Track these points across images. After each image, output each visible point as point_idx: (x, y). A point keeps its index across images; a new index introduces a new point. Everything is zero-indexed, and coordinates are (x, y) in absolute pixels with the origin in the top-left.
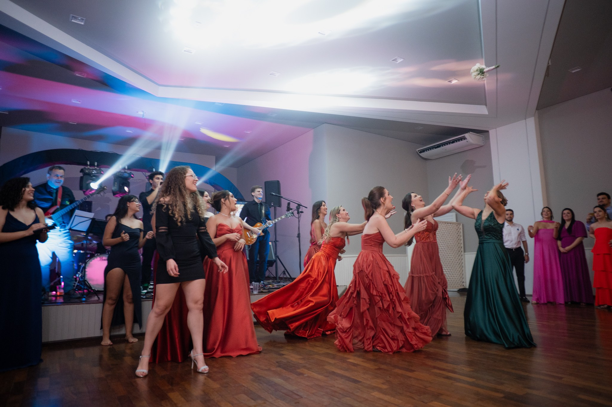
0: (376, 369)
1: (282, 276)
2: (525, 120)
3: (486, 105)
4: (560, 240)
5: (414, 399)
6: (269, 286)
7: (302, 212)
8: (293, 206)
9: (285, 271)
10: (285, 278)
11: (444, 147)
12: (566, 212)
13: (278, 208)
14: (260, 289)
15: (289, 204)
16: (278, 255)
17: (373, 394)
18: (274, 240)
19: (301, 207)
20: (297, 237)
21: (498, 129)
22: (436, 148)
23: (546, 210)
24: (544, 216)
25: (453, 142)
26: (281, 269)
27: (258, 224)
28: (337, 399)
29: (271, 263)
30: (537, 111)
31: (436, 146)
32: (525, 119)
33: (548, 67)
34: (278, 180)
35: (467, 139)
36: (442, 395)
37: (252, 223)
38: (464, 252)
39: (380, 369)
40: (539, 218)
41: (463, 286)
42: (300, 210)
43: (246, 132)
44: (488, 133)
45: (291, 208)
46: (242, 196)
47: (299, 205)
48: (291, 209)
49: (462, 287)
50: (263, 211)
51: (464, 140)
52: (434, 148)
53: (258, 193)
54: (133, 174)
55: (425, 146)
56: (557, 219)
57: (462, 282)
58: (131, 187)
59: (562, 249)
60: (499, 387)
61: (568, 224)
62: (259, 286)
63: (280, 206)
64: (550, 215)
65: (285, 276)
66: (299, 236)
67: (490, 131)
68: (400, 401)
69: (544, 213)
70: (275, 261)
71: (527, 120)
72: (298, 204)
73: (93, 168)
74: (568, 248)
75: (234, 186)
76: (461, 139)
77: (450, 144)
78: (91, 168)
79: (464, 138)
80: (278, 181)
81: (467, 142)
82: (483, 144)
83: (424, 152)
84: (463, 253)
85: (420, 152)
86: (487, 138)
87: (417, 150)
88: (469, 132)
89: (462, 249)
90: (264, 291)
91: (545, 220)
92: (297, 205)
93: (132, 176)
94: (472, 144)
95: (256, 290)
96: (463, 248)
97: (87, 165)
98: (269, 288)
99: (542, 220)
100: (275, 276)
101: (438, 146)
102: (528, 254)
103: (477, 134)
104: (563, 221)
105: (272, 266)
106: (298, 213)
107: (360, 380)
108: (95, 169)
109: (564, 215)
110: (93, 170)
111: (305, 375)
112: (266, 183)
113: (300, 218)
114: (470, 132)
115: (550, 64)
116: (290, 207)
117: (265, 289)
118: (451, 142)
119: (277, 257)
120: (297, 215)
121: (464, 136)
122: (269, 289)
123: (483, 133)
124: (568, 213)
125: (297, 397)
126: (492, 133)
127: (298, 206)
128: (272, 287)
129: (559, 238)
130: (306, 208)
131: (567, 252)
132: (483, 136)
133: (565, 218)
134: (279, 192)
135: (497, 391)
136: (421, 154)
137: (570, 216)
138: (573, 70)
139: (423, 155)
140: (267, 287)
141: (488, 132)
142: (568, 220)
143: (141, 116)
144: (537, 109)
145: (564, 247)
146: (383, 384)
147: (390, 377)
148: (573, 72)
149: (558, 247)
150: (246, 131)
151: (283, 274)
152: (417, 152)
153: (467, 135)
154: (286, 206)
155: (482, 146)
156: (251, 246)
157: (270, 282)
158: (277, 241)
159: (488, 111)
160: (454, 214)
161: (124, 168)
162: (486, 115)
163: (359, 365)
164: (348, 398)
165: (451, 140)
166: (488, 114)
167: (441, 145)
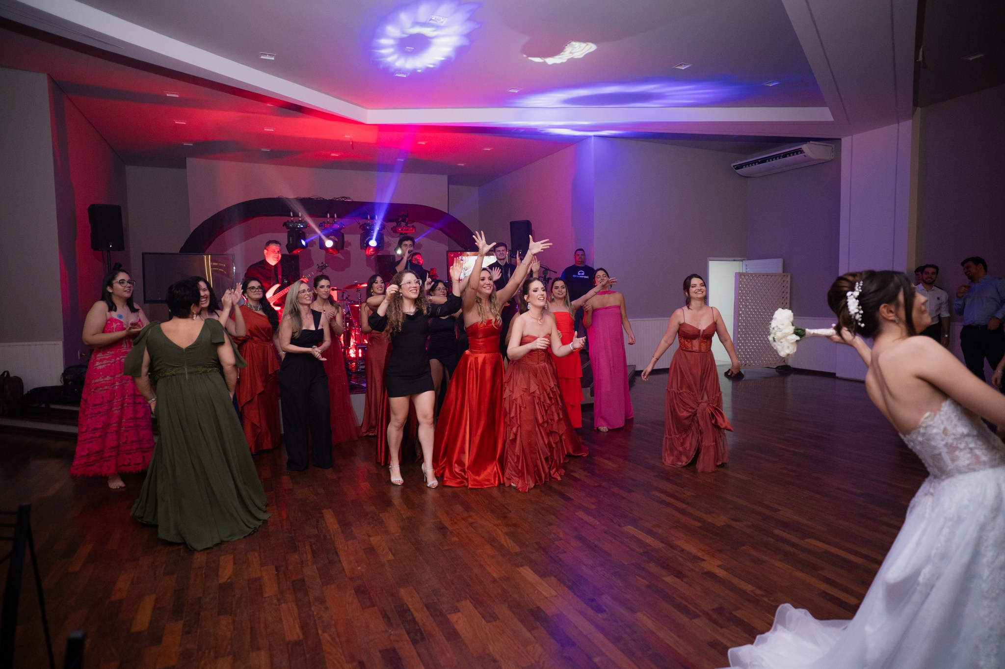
2: (897, 125)
3: (829, 107)
11: (771, 162)
22: (759, 163)
25: (785, 155)
30: (918, 109)
32: (897, 123)
35: (804, 152)
41: (784, 361)
44: (839, 141)
49: (783, 364)
51: (801, 153)
55: (741, 160)
67: (843, 140)
71: (900, 124)
76: (796, 152)
78: (295, 220)
79: (801, 151)
80: (528, 222)
81: (805, 156)
82: (829, 158)
83: (743, 168)
85: (737, 168)
86: (839, 149)
87: (732, 165)
88: (809, 141)
94: (813, 160)
97: (289, 216)
101: (763, 161)
103: (823, 144)
108: (300, 222)
110: (297, 222)
114: (811, 142)
121: (801, 148)
123: (834, 142)
125: (507, 511)
126: (846, 141)
132: (833, 145)
136: (738, 171)
139: (741, 171)
141: (841, 139)
146: (593, 503)
152: (731, 168)
153: (805, 147)
155: (827, 162)
159: (834, 119)
160: (780, 261)
161: (332, 217)
162: (831, 122)
163: (580, 480)
164: (552, 516)
165: (783, 153)
166: (832, 120)
167: (767, 160)
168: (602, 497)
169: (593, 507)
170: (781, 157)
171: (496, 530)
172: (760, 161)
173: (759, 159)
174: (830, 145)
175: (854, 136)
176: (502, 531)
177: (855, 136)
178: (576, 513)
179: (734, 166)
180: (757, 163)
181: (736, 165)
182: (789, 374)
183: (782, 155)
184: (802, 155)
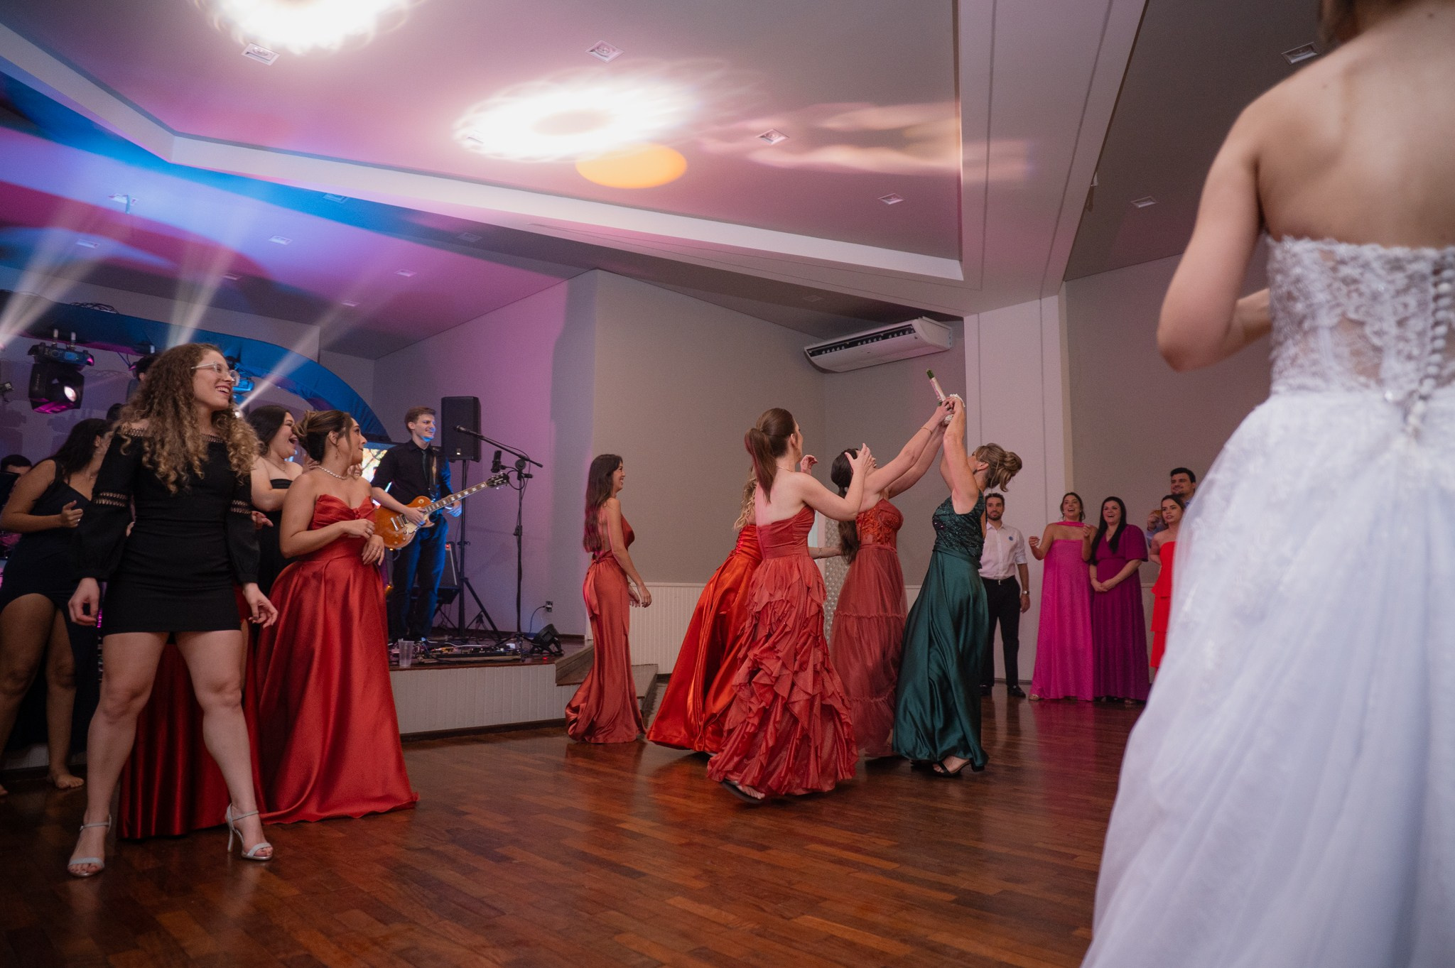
0: (681, 845)
1: (473, 627)
2: (1039, 301)
3: (961, 261)
4: (1095, 563)
5: (764, 911)
6: (440, 649)
7: (529, 476)
8: (509, 460)
9: (483, 614)
10: (481, 631)
11: (865, 346)
12: (1111, 504)
13: (472, 464)
14: (416, 658)
15: (498, 455)
16: (466, 576)
17: (671, 901)
18: (459, 540)
19: (527, 463)
20: (515, 535)
21: (981, 314)
22: (847, 347)
23: (1070, 498)
24: (1066, 512)
25: (886, 336)
26: (472, 610)
27: (421, 500)
28: (587, 916)
29: (448, 595)
30: (1064, 282)
32: (1040, 299)
33: (1092, 190)
34: (476, 396)
35: (915, 332)
36: (825, 899)
37: (406, 496)
39: (689, 844)
40: (1057, 517)
42: (525, 471)
43: (402, 274)
44: (960, 322)
45: (502, 464)
46: (385, 431)
47: (523, 460)
48: (504, 468)
50: (434, 470)
51: (910, 333)
52: (842, 345)
53: (425, 426)
54: (92, 358)
55: (825, 339)
56: (1092, 520)
58: (83, 388)
59: (1097, 585)
60: (948, 880)
61: (1111, 532)
62: (416, 649)
63: (477, 458)
64: (1077, 511)
65: (481, 628)
66: (518, 532)
67: (966, 319)
68: (732, 917)
69: (1066, 506)
70: (460, 591)
71: (1043, 299)
72: (519, 456)
74: (1110, 583)
75: (365, 404)
76: (903, 331)
77: (878, 340)
79: (910, 330)
80: (476, 399)
81: (916, 338)
82: (949, 346)
83: (821, 354)
85: (812, 355)
86: (960, 333)
87: (806, 348)
88: (921, 317)
90: (426, 661)
91: (1068, 520)
92: (518, 458)
93: (90, 360)
94: (925, 345)
95: (408, 657)
98: (439, 653)
99: (1062, 520)
100: (457, 626)
101: (853, 343)
102: (1028, 593)
103: (937, 323)
104: (1104, 525)
105: (450, 602)
106: (520, 477)
107: (645, 871)
109: (1105, 512)
111: (515, 861)
112: (445, 401)
113: (523, 490)
114: (924, 318)
115: (1096, 183)
116: (500, 462)
117: (427, 657)
118: (880, 336)
119: (463, 580)
120: (516, 483)
121: (911, 325)
122: (438, 656)
123: (952, 321)
124: (1114, 508)
125: (492, 913)
126: (969, 322)
127: (518, 461)
128: (447, 652)
129: (1093, 560)
130: (541, 466)
131: (1106, 591)
132: (950, 328)
133: (1109, 520)
134: (476, 424)
135: (943, 888)
136: (813, 358)
137: (1117, 514)
138: (1140, 202)
139: (816, 359)
140: (435, 652)
141: (961, 319)
142: (1113, 524)
143: (123, 209)
144: (1065, 278)
145: (1101, 579)
146: (696, 877)
147: (712, 862)
148: (1141, 206)
149: (1089, 580)
150: (402, 271)
151: (477, 622)
152: (805, 353)
153: (916, 323)
154: (492, 458)
155: (946, 351)
156: (399, 553)
157: (444, 641)
158: (466, 543)
159: (964, 274)
162: (958, 282)
163: (643, 836)
164: (612, 912)
165: (882, 332)
166: (963, 279)
167: (858, 341)
168: (708, 863)
169: (699, 884)
170: (880, 339)
171: (477, 960)
172: (848, 343)
173: (845, 341)
174: (947, 327)
175: (980, 314)
176: (494, 961)
177: (983, 315)
178: (667, 901)
179: (808, 350)
180: (843, 347)
181: (810, 349)
183: (882, 335)
184: (912, 335)
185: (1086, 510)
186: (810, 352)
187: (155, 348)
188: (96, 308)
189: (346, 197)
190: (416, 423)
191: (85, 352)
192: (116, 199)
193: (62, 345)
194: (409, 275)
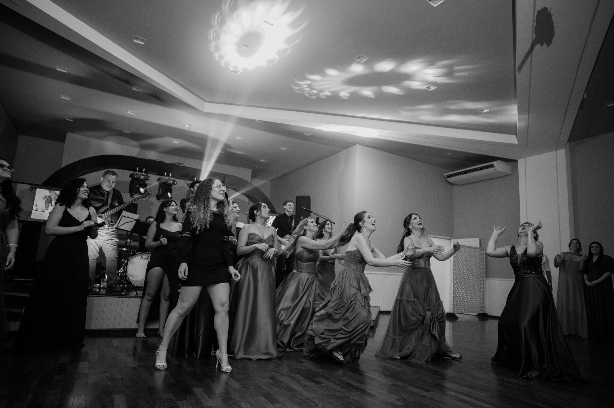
2: (555, 151)
3: (516, 135)
4: (587, 273)
11: (472, 173)
12: (594, 245)
21: (526, 159)
22: (463, 174)
23: (575, 242)
24: (572, 247)
25: (481, 169)
27: (288, 236)
30: (568, 143)
31: (464, 172)
32: (556, 151)
33: (583, 100)
34: (309, 195)
35: (494, 167)
38: (486, 277)
41: (483, 310)
46: (274, 209)
49: (482, 312)
50: (293, 224)
53: (289, 207)
55: (453, 171)
56: (585, 252)
57: (482, 306)
58: (173, 193)
59: (588, 283)
61: (595, 258)
64: (578, 248)
67: (519, 161)
69: (572, 245)
73: (142, 174)
74: (594, 282)
75: (267, 198)
76: (489, 167)
78: (139, 174)
79: (492, 166)
80: (309, 197)
81: (495, 170)
82: (510, 173)
83: (452, 177)
84: (484, 278)
85: (448, 177)
86: (516, 167)
87: (445, 175)
89: (484, 275)
91: (572, 251)
93: (175, 183)
94: (501, 172)
96: (485, 273)
97: (136, 170)
99: (569, 251)
101: (466, 172)
102: (551, 284)
103: (506, 163)
104: (591, 255)
108: (143, 175)
109: (592, 249)
110: (141, 175)
112: (297, 197)
114: (499, 161)
115: (585, 97)
121: (493, 164)
123: (512, 162)
124: (596, 247)
126: (521, 162)
131: (593, 286)
132: (512, 165)
133: (593, 252)
134: (309, 206)
136: (448, 179)
137: (598, 249)
138: (609, 104)
139: (450, 180)
141: (517, 161)
142: (596, 254)
143: (187, 129)
144: (568, 141)
145: (590, 280)
148: (609, 106)
149: (584, 280)
150: (283, 148)
152: (444, 177)
153: (495, 163)
155: (510, 175)
159: (518, 141)
160: (477, 240)
161: (168, 175)
162: (516, 145)
167: (469, 172)
170: (479, 170)
173: (462, 171)
174: (510, 164)
177: (527, 159)
179: (446, 176)
180: (461, 174)
181: (447, 175)
182: (487, 320)
183: (479, 168)
184: (493, 169)
185: (582, 247)
186: (447, 176)
187: (196, 178)
188: (178, 164)
189: (263, 121)
190: (286, 206)
191: (174, 180)
192: (186, 126)
193: (167, 178)
194: (284, 149)
